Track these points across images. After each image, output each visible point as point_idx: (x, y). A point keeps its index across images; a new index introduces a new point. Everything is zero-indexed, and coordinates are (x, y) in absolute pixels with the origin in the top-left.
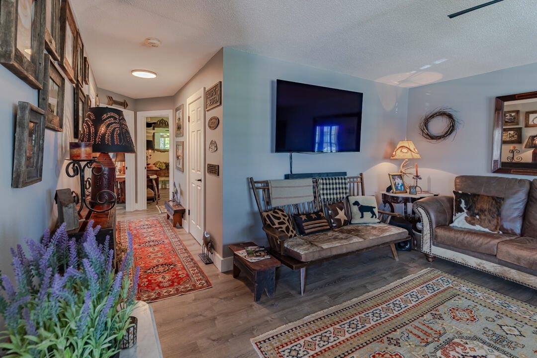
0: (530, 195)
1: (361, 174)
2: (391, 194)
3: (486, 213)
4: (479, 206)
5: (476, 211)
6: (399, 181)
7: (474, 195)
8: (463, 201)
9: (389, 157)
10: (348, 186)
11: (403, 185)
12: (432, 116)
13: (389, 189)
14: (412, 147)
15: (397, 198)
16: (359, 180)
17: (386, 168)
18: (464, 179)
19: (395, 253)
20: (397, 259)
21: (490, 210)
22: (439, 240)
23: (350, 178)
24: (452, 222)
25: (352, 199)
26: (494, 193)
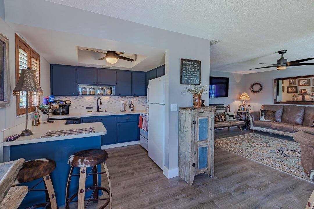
0: (283, 110)
1: (229, 105)
2: (240, 111)
3: (270, 116)
4: (268, 114)
5: (267, 115)
6: (242, 107)
7: (267, 110)
8: (263, 112)
9: (239, 99)
10: (225, 109)
11: (244, 108)
12: (254, 84)
13: (239, 110)
14: (247, 95)
15: (242, 112)
16: (228, 107)
17: (237, 103)
18: (264, 106)
19: (241, 129)
20: (242, 131)
21: (271, 115)
22: (255, 124)
23: (225, 106)
24: (260, 119)
25: (226, 113)
26: (273, 110)
